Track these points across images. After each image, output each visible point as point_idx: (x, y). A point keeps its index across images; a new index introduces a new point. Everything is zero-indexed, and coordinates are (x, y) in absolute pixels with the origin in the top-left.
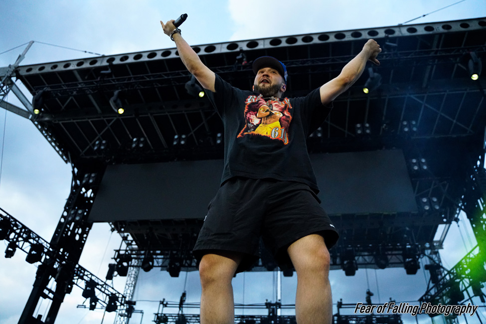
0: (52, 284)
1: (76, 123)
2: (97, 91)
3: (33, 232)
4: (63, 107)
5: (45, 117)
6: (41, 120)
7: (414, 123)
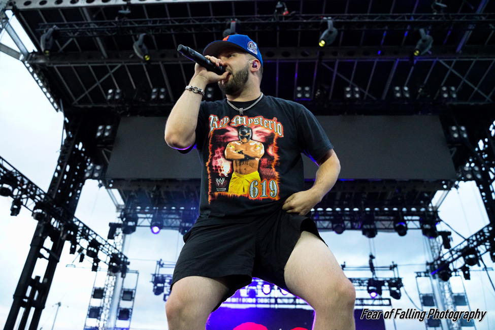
0: (48, 243)
1: (73, 69)
2: (115, 33)
3: (40, 189)
4: (61, 49)
5: (40, 59)
6: (34, 62)
7: (453, 89)
